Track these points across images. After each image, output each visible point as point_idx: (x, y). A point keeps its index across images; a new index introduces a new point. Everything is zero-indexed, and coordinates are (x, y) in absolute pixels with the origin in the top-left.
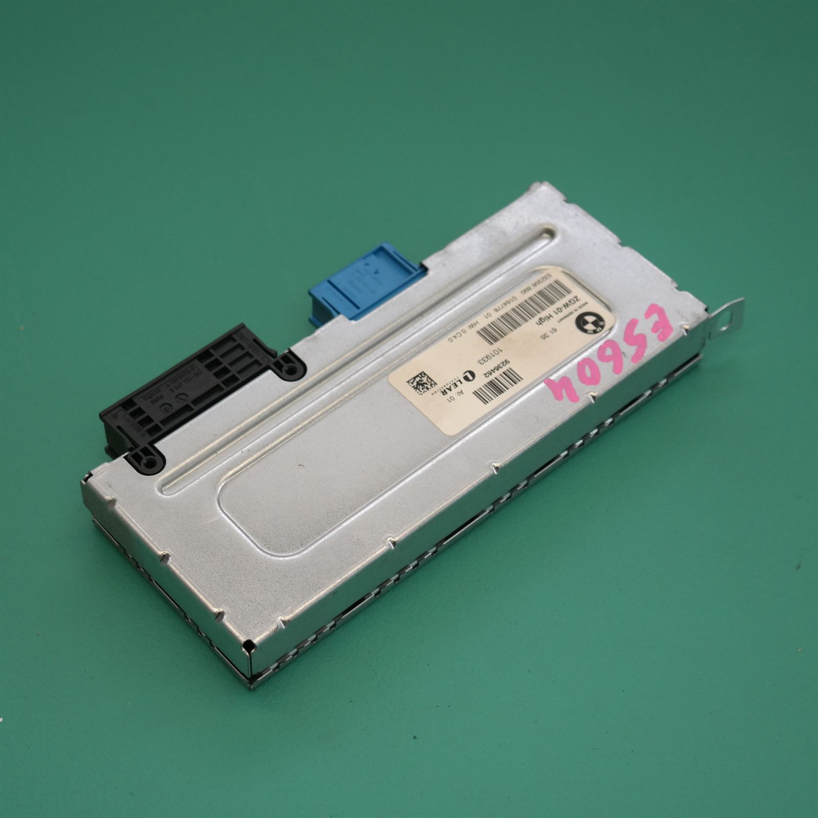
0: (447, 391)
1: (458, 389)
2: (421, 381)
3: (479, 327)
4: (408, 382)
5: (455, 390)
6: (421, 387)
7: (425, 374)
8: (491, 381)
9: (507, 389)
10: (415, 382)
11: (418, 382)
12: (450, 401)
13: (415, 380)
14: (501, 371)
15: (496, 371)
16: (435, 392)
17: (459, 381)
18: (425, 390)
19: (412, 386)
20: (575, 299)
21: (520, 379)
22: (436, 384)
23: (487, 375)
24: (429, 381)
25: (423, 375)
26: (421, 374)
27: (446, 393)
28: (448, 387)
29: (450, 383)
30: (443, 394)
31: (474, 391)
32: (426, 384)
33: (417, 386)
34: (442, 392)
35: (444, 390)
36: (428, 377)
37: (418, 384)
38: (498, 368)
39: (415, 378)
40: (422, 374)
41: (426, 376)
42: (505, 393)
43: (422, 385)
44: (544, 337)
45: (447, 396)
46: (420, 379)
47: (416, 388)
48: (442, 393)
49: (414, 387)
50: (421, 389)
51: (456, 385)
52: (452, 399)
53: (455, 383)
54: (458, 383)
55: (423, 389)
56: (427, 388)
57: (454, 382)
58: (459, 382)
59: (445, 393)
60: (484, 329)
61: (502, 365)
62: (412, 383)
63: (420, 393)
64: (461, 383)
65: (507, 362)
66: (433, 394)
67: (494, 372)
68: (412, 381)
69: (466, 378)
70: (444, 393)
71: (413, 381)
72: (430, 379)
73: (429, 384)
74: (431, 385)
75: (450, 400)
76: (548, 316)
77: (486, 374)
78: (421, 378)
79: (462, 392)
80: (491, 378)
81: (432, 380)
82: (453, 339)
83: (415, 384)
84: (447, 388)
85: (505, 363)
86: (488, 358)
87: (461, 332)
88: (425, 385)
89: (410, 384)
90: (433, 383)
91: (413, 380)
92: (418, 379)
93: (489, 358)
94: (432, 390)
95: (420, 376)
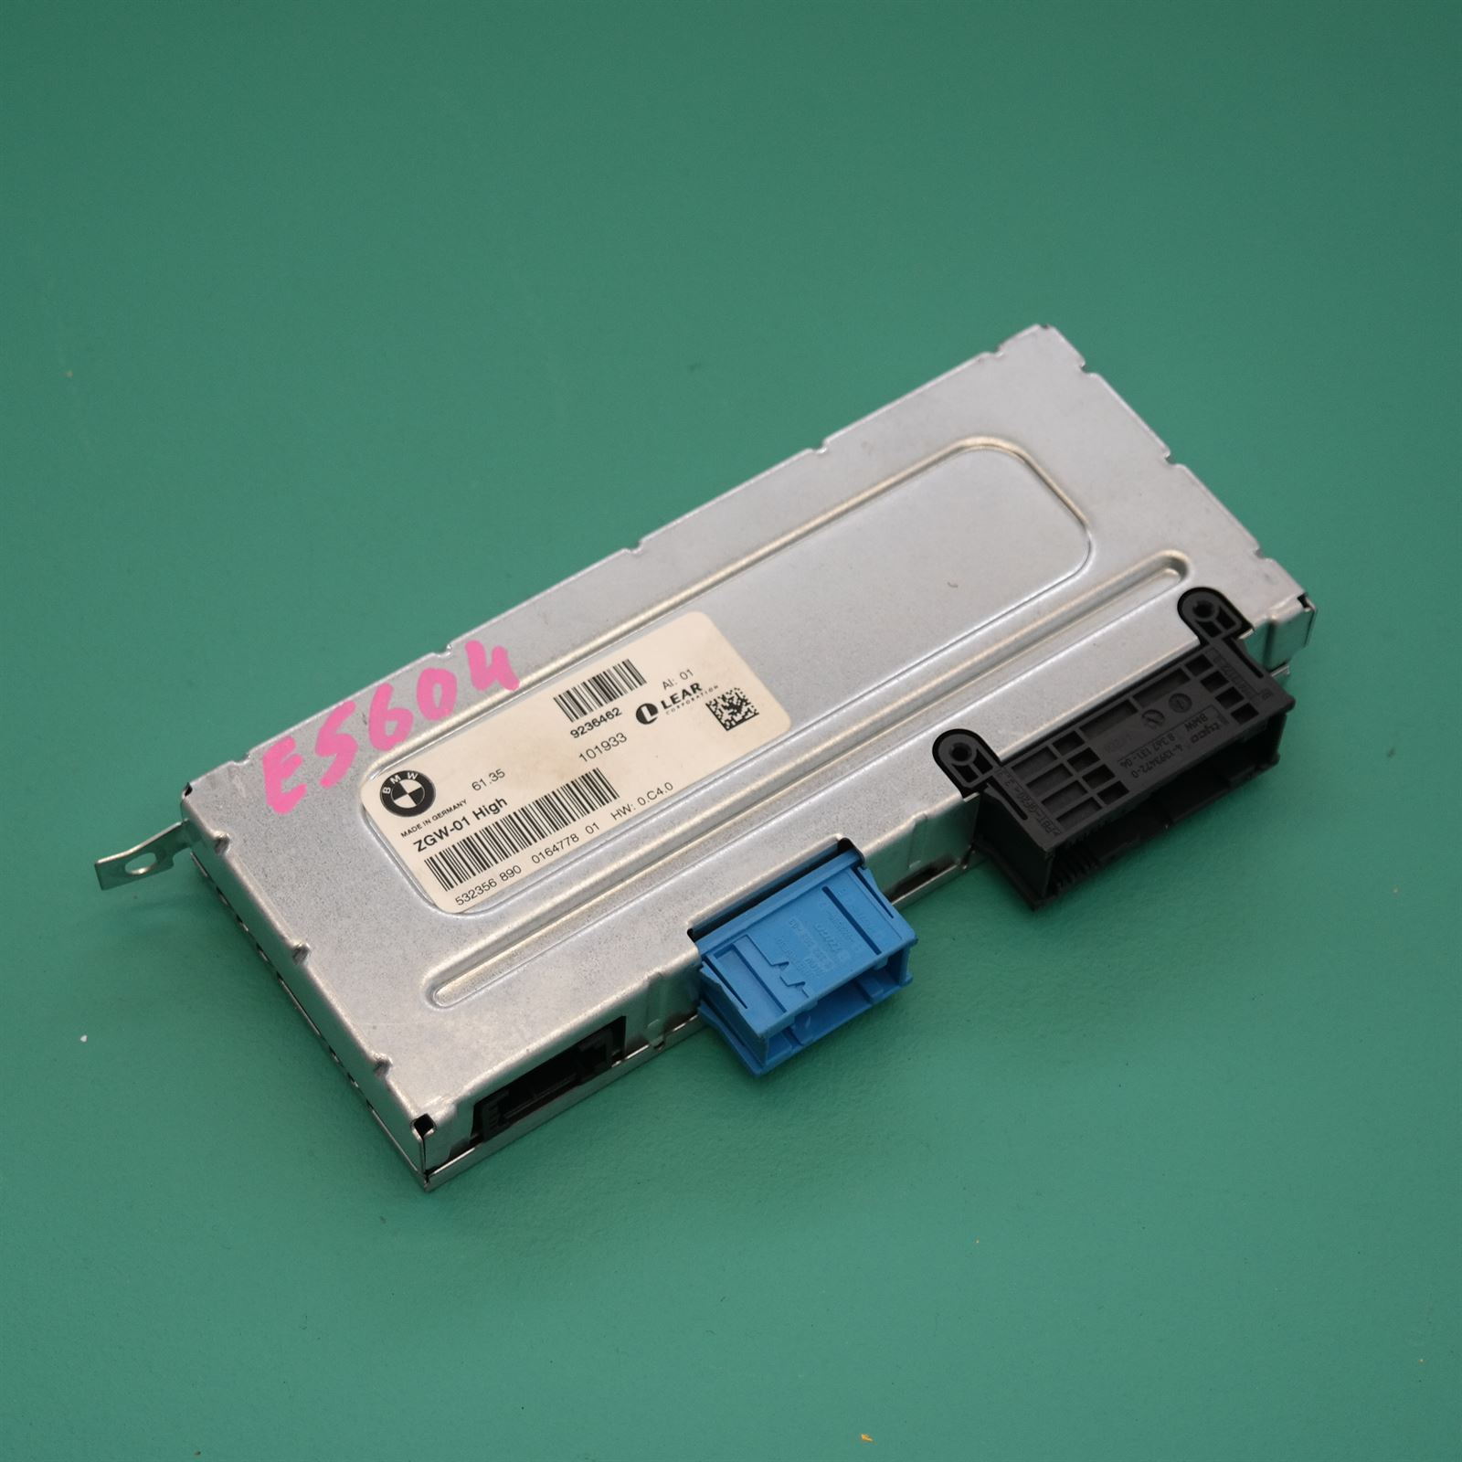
0: (690, 691)
1: (670, 691)
2: (732, 713)
3: (613, 806)
4: (755, 714)
5: (677, 690)
6: (735, 703)
7: (724, 725)
8: (611, 700)
9: (584, 683)
10: (743, 713)
11: (739, 711)
12: (688, 671)
13: (743, 717)
14: (589, 718)
15: (599, 720)
16: (710, 690)
17: (665, 707)
18: (728, 697)
19: (749, 706)
20: (423, 845)
21: (560, 700)
22: (708, 706)
23: (614, 713)
24: (718, 712)
25: (728, 723)
26: (731, 727)
27: (692, 687)
28: (687, 697)
29: (683, 704)
30: (697, 685)
31: (644, 685)
32: (725, 707)
33: (741, 704)
34: (700, 690)
35: (694, 692)
36: (719, 720)
37: (739, 709)
38: (593, 724)
39: (743, 720)
40: (728, 726)
41: (723, 721)
42: (590, 677)
43: (732, 706)
44: (497, 775)
45: (691, 680)
46: (734, 717)
47: (744, 701)
48: (700, 687)
49: (747, 704)
50: (736, 698)
51: (673, 699)
52: (684, 675)
53: (674, 702)
54: (669, 702)
55: (732, 698)
56: (724, 698)
57: (675, 706)
58: (667, 705)
59: (695, 686)
60: (603, 801)
61: (586, 728)
62: (749, 710)
63: (738, 692)
64: (663, 703)
65: (575, 733)
66: (716, 687)
67: (602, 717)
68: (750, 715)
69: (653, 710)
70: (695, 688)
71: (746, 713)
72: (717, 716)
73: (719, 707)
74: (716, 704)
75: (688, 674)
76: (481, 816)
77: (617, 715)
78: (733, 719)
79: (665, 685)
80: (608, 707)
81: (714, 713)
82: (663, 789)
83: (744, 709)
84: (690, 695)
85: (580, 732)
86: (608, 744)
87: (646, 799)
88: (728, 705)
89: (752, 710)
90: (713, 708)
91: (747, 717)
92: (739, 717)
93: (605, 744)
94: (716, 694)
95: (733, 723)
